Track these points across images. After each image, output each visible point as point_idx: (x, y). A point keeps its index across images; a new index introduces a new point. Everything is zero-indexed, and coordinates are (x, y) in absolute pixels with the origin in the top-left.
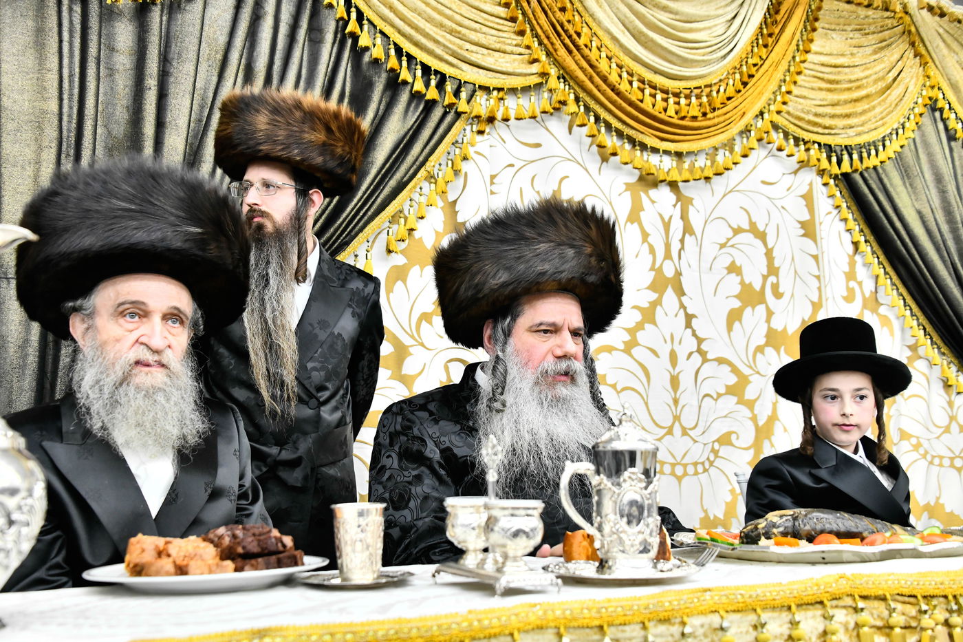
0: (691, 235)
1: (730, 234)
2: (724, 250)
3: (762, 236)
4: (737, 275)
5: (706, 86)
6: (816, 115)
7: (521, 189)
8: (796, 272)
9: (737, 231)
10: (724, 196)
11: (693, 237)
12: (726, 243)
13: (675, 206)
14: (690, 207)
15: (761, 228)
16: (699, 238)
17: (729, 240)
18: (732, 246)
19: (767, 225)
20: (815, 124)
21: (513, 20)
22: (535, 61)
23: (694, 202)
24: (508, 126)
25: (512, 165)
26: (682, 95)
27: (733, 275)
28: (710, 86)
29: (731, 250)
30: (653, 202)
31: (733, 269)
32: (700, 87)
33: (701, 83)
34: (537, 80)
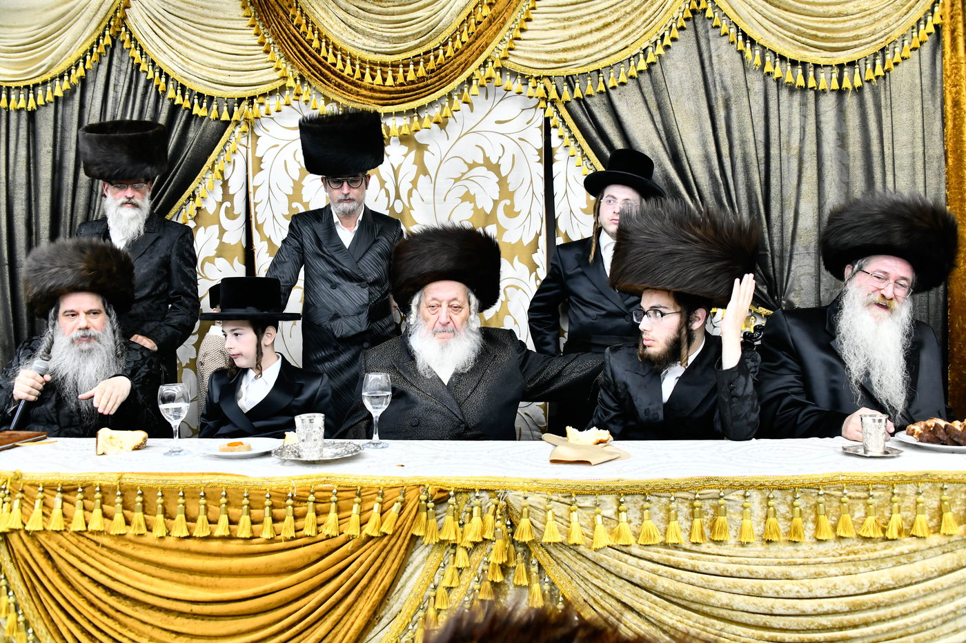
0: (424, 175)
1: (465, 168)
2: (459, 183)
3: (495, 168)
4: (471, 203)
5: (425, 53)
6: (547, 52)
7: (285, 161)
9: (471, 166)
10: (459, 138)
11: (427, 176)
12: (461, 177)
13: (405, 156)
14: (426, 152)
15: (494, 161)
16: (433, 177)
17: (463, 174)
18: (467, 179)
19: (500, 158)
20: (545, 61)
21: (262, 44)
22: (278, 69)
23: (429, 147)
24: (272, 118)
25: (277, 146)
26: (401, 66)
27: (467, 203)
28: (428, 52)
29: (467, 183)
31: (468, 197)
32: (420, 55)
33: (420, 51)
34: (281, 83)
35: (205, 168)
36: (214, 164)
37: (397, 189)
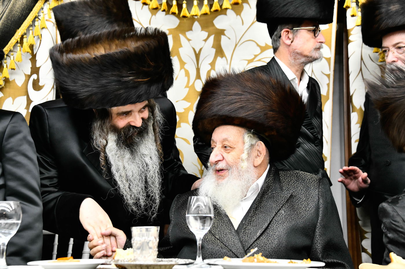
0: (222, 57)
1: (258, 51)
8: (312, 71)
9: (264, 49)
10: (253, 24)
11: (224, 58)
12: (254, 59)
13: (205, 40)
14: (223, 37)
16: (229, 58)
17: (256, 56)
18: (259, 61)
23: (225, 32)
30: (189, 40)
35: (13, 41)
36: (22, 38)
37: (198, 70)
